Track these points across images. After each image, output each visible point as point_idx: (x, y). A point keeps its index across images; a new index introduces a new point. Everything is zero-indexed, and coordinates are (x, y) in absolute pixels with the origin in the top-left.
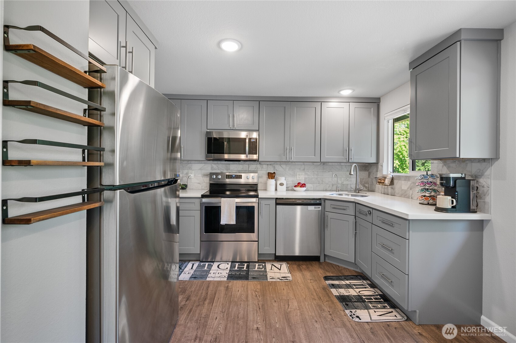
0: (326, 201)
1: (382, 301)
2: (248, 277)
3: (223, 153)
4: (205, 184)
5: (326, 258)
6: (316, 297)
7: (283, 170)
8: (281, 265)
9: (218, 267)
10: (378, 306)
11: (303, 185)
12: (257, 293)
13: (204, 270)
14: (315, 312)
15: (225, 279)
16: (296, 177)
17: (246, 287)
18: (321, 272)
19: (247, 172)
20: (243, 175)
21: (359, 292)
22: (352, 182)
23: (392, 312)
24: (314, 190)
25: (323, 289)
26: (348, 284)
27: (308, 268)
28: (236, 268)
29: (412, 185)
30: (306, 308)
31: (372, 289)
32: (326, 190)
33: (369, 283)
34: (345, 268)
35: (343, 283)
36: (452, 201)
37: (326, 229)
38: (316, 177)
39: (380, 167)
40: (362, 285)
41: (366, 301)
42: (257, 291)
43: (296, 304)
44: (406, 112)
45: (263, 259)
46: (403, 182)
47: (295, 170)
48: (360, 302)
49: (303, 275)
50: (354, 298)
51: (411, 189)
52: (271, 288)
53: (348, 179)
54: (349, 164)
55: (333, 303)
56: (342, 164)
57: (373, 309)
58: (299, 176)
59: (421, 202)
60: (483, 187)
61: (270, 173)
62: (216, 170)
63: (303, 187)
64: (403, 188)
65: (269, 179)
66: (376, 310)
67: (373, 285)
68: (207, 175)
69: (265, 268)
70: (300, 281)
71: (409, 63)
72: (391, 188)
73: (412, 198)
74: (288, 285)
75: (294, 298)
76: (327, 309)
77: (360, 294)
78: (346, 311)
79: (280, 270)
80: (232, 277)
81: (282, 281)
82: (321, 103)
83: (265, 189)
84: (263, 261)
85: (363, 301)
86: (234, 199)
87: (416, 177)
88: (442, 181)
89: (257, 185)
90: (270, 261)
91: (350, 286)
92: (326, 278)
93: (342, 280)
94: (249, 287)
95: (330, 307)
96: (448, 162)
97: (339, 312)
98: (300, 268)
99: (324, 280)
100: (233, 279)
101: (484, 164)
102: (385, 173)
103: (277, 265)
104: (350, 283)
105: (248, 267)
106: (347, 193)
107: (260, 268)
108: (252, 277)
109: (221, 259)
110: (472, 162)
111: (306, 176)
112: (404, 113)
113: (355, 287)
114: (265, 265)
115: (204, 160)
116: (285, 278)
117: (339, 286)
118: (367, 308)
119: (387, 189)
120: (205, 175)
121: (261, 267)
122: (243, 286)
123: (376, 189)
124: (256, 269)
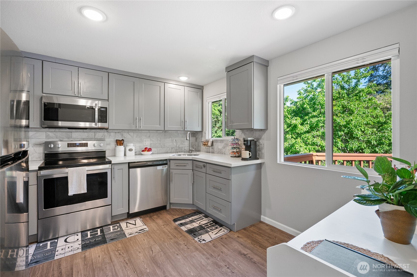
0: (171, 161)
1: (214, 225)
2: (106, 240)
3: (58, 120)
4: (36, 154)
5: (171, 206)
6: (172, 237)
7: (131, 137)
8: (135, 221)
9: (66, 241)
10: (213, 228)
11: (150, 150)
12: (120, 252)
13: (47, 250)
14: (174, 248)
15: (80, 250)
16: (142, 143)
17: (106, 250)
18: (170, 217)
19: (93, 139)
20: (89, 143)
21: (199, 223)
22: (186, 145)
23: (221, 229)
24: (158, 153)
25: (175, 229)
26: (191, 220)
27: (159, 217)
28: (89, 236)
29: (225, 145)
30: (167, 248)
31: (206, 219)
32: (167, 153)
33: (204, 215)
34: (185, 210)
35: (188, 220)
36: (250, 154)
37: (171, 183)
38: (159, 142)
39: (204, 134)
40: (200, 218)
41: (205, 228)
42: (119, 250)
43: (158, 248)
44: (221, 98)
45: (116, 221)
46: (219, 144)
47: (142, 137)
48: (202, 229)
49: (157, 223)
50: (197, 228)
51: (224, 148)
52: (132, 243)
53: (182, 143)
54: (185, 132)
55: (185, 236)
56: (178, 132)
57: (211, 231)
58: (145, 142)
59: (232, 155)
60: (261, 145)
61: (118, 140)
62: (53, 138)
63: (150, 151)
64: (219, 148)
65: (118, 146)
66: (212, 232)
67: (206, 216)
68: (40, 144)
69: (121, 228)
70: (155, 229)
71: (226, 68)
72: (212, 148)
73: (225, 154)
74: (146, 235)
75: (155, 244)
76: (182, 243)
77: (200, 224)
78: (195, 239)
79: (135, 225)
80: (87, 246)
81: (141, 233)
82: (164, 83)
83: (114, 156)
84: (116, 222)
85: (203, 228)
86: (85, 167)
87: (228, 140)
88: (245, 142)
89: (105, 151)
90: (123, 220)
91: (193, 221)
92: (175, 220)
93: (186, 218)
94: (109, 249)
95: (184, 240)
96: (245, 131)
97: (191, 241)
98: (152, 218)
99: (173, 223)
100: (90, 248)
101: (262, 132)
102: (207, 138)
103: (132, 221)
104: (192, 219)
105: (102, 231)
106: (183, 153)
107: (115, 229)
108: (110, 239)
109: (67, 232)
110: (256, 131)
111: (152, 142)
112: (219, 99)
113: (196, 221)
114: (120, 225)
115: (39, 127)
116: (142, 231)
117: (186, 223)
118: (207, 232)
119: (209, 149)
120: (37, 145)
121: (116, 227)
122: (103, 250)
123: (202, 150)
124: (112, 231)
